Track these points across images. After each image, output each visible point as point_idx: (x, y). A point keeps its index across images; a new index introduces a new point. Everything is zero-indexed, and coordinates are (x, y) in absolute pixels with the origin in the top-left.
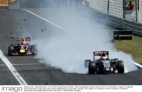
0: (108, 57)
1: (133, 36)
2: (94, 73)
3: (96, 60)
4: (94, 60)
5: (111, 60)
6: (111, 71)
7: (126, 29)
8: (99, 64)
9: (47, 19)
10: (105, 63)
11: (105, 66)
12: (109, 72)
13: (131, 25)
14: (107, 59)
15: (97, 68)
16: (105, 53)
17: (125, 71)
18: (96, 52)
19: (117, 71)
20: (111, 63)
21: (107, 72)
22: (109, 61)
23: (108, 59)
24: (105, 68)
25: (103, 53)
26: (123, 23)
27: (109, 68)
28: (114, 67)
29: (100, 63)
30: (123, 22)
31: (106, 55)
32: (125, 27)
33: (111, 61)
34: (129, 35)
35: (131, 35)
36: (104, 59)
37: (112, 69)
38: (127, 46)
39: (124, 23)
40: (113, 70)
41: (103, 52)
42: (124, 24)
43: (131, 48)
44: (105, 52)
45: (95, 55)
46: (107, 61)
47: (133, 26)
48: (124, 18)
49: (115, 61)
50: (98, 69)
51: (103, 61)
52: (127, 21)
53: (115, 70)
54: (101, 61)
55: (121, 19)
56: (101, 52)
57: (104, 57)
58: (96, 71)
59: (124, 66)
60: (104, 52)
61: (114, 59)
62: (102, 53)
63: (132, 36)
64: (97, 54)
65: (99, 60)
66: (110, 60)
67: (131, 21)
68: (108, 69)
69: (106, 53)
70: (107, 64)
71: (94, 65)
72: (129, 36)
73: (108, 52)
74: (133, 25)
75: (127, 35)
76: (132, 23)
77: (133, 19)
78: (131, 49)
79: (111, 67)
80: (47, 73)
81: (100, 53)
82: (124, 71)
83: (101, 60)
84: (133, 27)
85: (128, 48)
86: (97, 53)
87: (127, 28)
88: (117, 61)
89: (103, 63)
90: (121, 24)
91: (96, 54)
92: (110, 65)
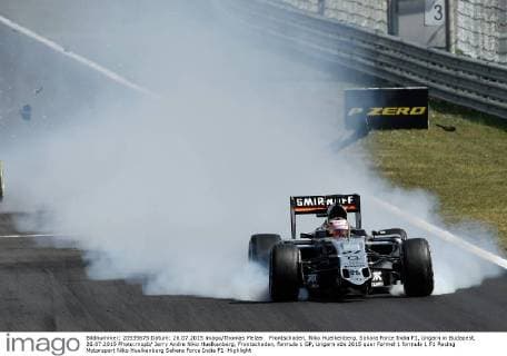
0: (359, 222)
1: (432, 115)
2: (293, 298)
3: (303, 236)
4: (294, 235)
5: (374, 233)
6: (374, 285)
7: (398, 82)
8: (320, 253)
9: (50, 39)
10: (347, 247)
11: (344, 263)
12: (364, 292)
13: (424, 64)
14: (353, 231)
15: (307, 272)
16: (346, 204)
17: (435, 284)
18: (303, 198)
19: (398, 288)
20: (373, 247)
21: (353, 292)
22: (362, 240)
23: (358, 233)
24: (347, 273)
25: (337, 203)
26: (386, 56)
27: (365, 273)
28: (388, 266)
29: (324, 251)
30: (386, 52)
31: (349, 211)
32: (398, 72)
33: (371, 240)
34: (414, 109)
35: (423, 109)
36: (339, 233)
37: (377, 275)
38: (406, 158)
39: (391, 53)
40: (384, 280)
41: (333, 197)
42: (392, 58)
43: (425, 166)
44: (346, 197)
45: (297, 213)
46: (352, 240)
47: (431, 66)
48: (391, 33)
49: (393, 240)
50: (312, 278)
51: (336, 242)
52: (404, 45)
53: (392, 280)
54: (327, 239)
55: (378, 38)
56: (326, 198)
57: (341, 224)
58: (303, 286)
59: (433, 263)
60: (341, 197)
61: (388, 232)
62: (330, 201)
63: (426, 111)
64: (307, 206)
65: (318, 234)
66: (369, 234)
67: (424, 47)
68: (358, 280)
69: (349, 200)
70: (352, 256)
71: (294, 257)
72: (413, 112)
73: (356, 198)
74: (434, 64)
75: (405, 111)
76: (427, 54)
77: (433, 37)
78: (422, 169)
79: (374, 269)
80: (52, 276)
81: (321, 201)
82: (431, 287)
83: (328, 234)
84: (430, 71)
85: (412, 164)
86: (308, 202)
87: (404, 79)
88: (399, 241)
89: (335, 251)
90: (380, 59)
91: (303, 207)
92: (370, 258)
